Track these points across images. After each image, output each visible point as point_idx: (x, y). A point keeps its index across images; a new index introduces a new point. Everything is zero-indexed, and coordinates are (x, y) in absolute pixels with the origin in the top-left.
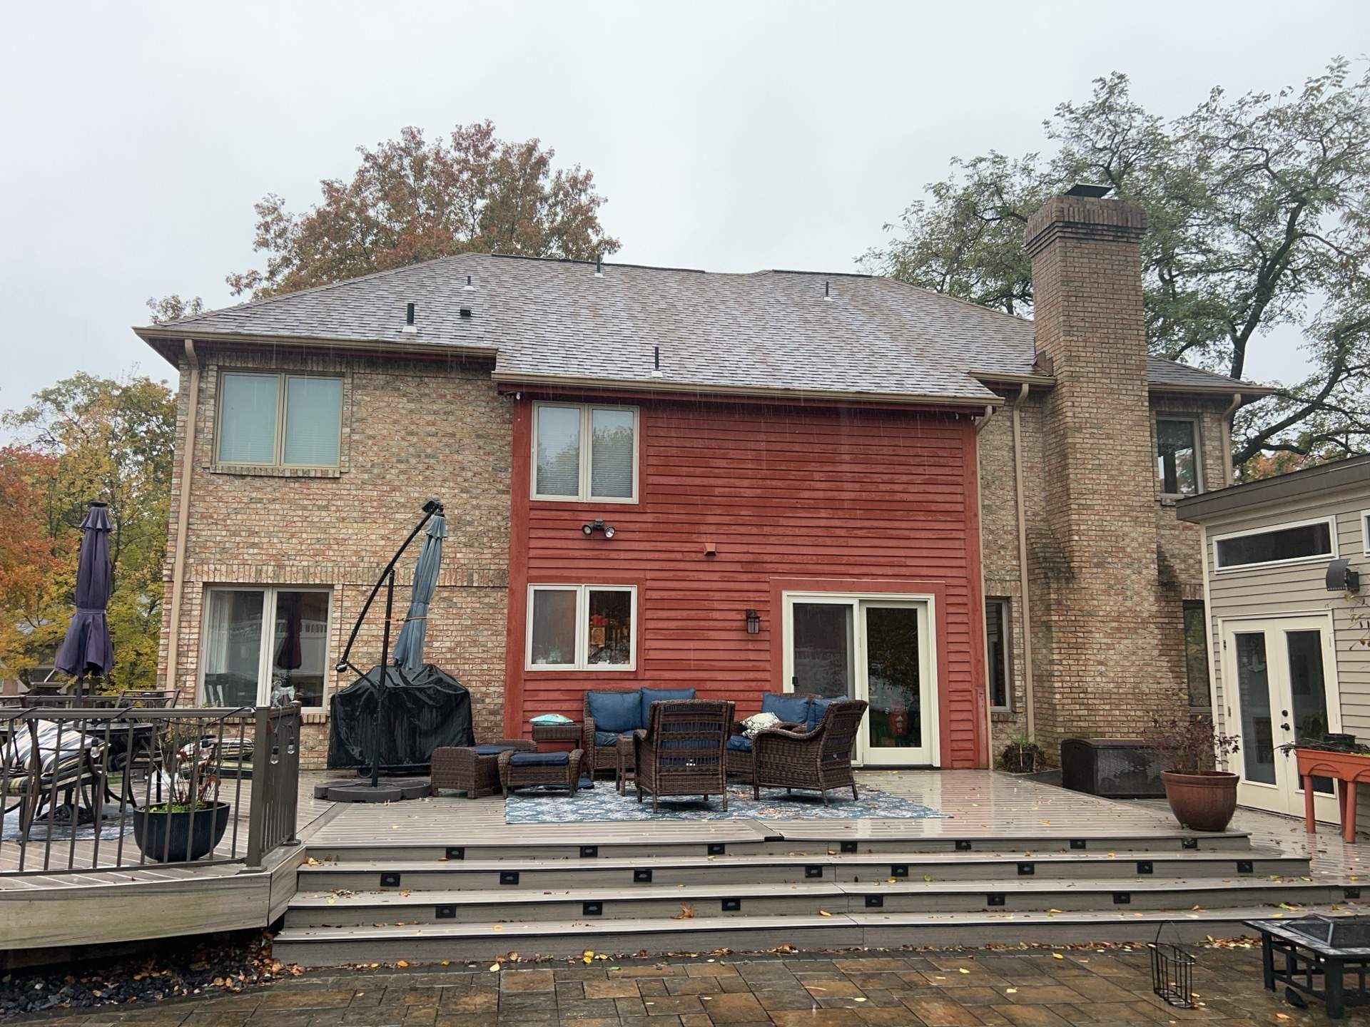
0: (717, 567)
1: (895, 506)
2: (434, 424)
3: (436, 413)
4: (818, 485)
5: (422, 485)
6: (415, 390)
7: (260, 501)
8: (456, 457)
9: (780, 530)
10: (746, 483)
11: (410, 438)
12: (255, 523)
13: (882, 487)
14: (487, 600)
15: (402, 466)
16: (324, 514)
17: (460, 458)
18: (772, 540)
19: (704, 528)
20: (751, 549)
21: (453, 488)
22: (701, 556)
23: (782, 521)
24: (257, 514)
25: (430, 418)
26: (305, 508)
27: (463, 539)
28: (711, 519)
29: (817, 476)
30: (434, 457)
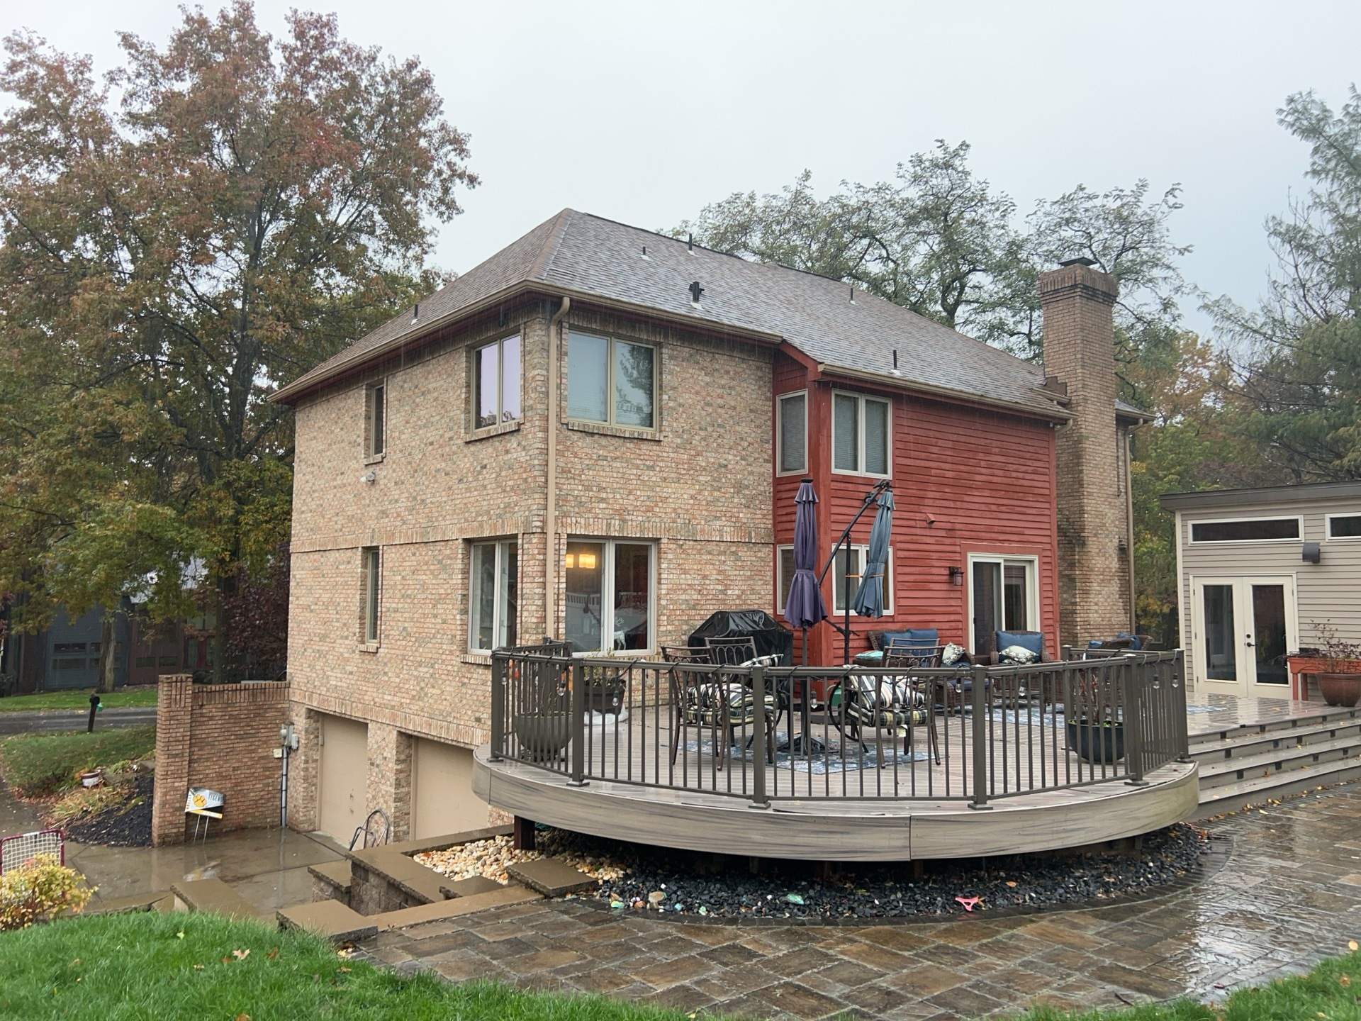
0: (933, 533)
1: (1018, 489)
2: (722, 397)
3: (723, 387)
4: (983, 471)
5: (717, 452)
6: (709, 364)
7: (605, 458)
8: (737, 428)
9: (965, 505)
10: (948, 466)
11: (707, 408)
12: (603, 479)
13: (1014, 474)
14: (759, 554)
15: (703, 433)
16: (652, 473)
17: (739, 429)
18: (961, 512)
19: (927, 502)
20: (951, 519)
21: (736, 456)
22: (924, 524)
23: (967, 498)
24: (603, 470)
25: (720, 391)
26: (637, 467)
27: (743, 501)
28: (931, 495)
29: (983, 464)
30: (723, 427)
